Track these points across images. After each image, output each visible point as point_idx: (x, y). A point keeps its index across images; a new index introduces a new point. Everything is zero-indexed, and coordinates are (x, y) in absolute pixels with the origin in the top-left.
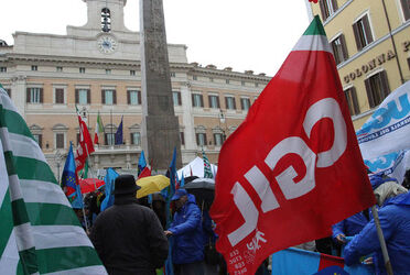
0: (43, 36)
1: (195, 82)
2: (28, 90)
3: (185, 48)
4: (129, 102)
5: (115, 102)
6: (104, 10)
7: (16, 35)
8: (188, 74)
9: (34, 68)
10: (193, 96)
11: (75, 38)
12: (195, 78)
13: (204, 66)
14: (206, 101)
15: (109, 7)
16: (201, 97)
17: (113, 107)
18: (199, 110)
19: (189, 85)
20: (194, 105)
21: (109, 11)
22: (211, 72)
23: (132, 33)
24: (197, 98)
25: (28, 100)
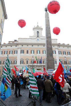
0: (24, 38)
1: (59, 48)
2: (21, 51)
3: (57, 40)
4: (43, 53)
5: (40, 53)
6: (37, 32)
7: (19, 39)
8: (57, 46)
9: (22, 46)
10: (59, 51)
11: (31, 39)
12: (59, 47)
13: (62, 44)
14: (62, 53)
15: (39, 31)
16: (61, 52)
17: (39, 54)
18: (60, 55)
19: (58, 49)
20: (59, 54)
21: (39, 32)
22: (64, 45)
23: (44, 37)
24: (60, 52)
25: (21, 53)
